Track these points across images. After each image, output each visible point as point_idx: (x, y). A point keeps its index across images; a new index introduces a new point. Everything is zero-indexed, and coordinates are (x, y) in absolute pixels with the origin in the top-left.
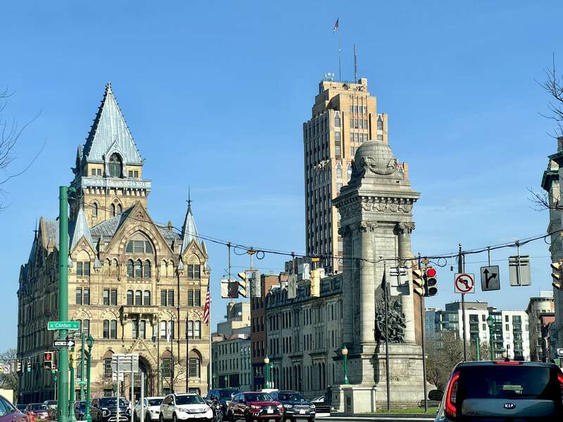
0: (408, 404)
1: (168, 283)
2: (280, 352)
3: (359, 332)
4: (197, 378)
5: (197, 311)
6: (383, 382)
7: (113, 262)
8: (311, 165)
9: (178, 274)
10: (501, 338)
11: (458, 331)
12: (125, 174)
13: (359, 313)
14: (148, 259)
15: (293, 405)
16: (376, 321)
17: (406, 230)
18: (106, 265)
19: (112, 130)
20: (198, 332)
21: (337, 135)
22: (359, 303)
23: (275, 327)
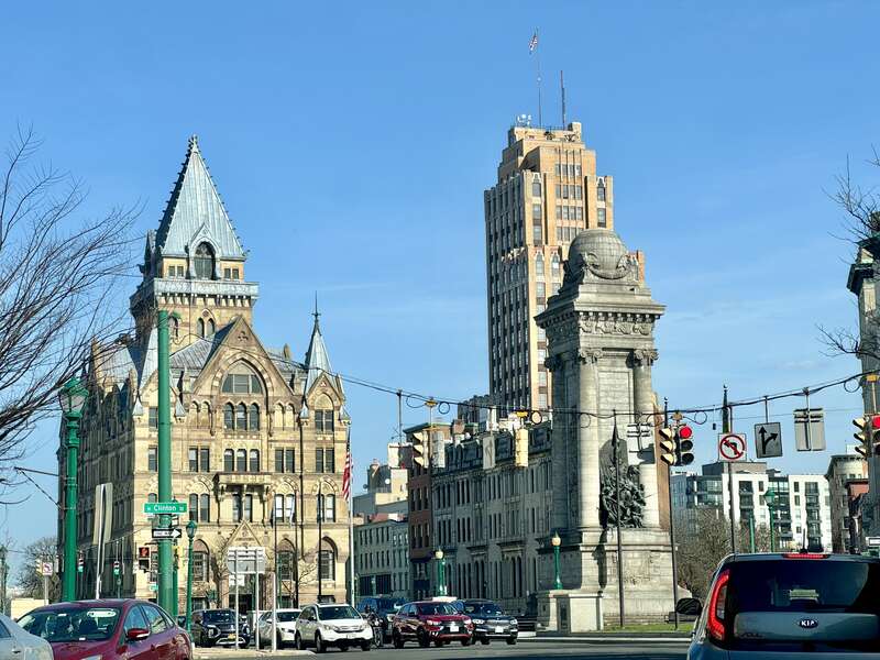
0: (650, 618)
1: (286, 439)
2: (453, 541)
3: (577, 512)
4: (330, 580)
5: (329, 480)
6: (612, 585)
7: (204, 408)
8: (497, 255)
9: (300, 425)
10: (788, 516)
11: (721, 507)
12: (220, 273)
13: (576, 484)
14: (255, 401)
15: (486, 619)
16: (601, 496)
17: (644, 361)
18: (193, 411)
19: (200, 208)
20: (331, 511)
21: (536, 209)
22: (576, 468)
23: (445, 503)
